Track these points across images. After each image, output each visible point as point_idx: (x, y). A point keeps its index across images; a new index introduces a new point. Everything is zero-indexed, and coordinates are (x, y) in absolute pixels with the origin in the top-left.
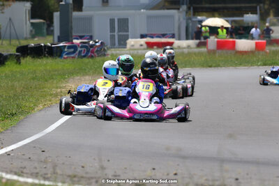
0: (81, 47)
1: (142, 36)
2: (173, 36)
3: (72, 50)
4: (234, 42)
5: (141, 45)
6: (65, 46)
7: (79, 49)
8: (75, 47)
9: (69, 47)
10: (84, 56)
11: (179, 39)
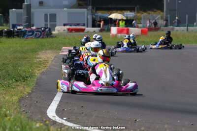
0: (37, 31)
1: (65, 25)
2: (84, 25)
3: (31, 33)
4: (128, 30)
5: (64, 30)
6: (26, 31)
7: (35, 33)
8: (33, 32)
9: (29, 32)
10: (39, 37)
11: (87, 27)
